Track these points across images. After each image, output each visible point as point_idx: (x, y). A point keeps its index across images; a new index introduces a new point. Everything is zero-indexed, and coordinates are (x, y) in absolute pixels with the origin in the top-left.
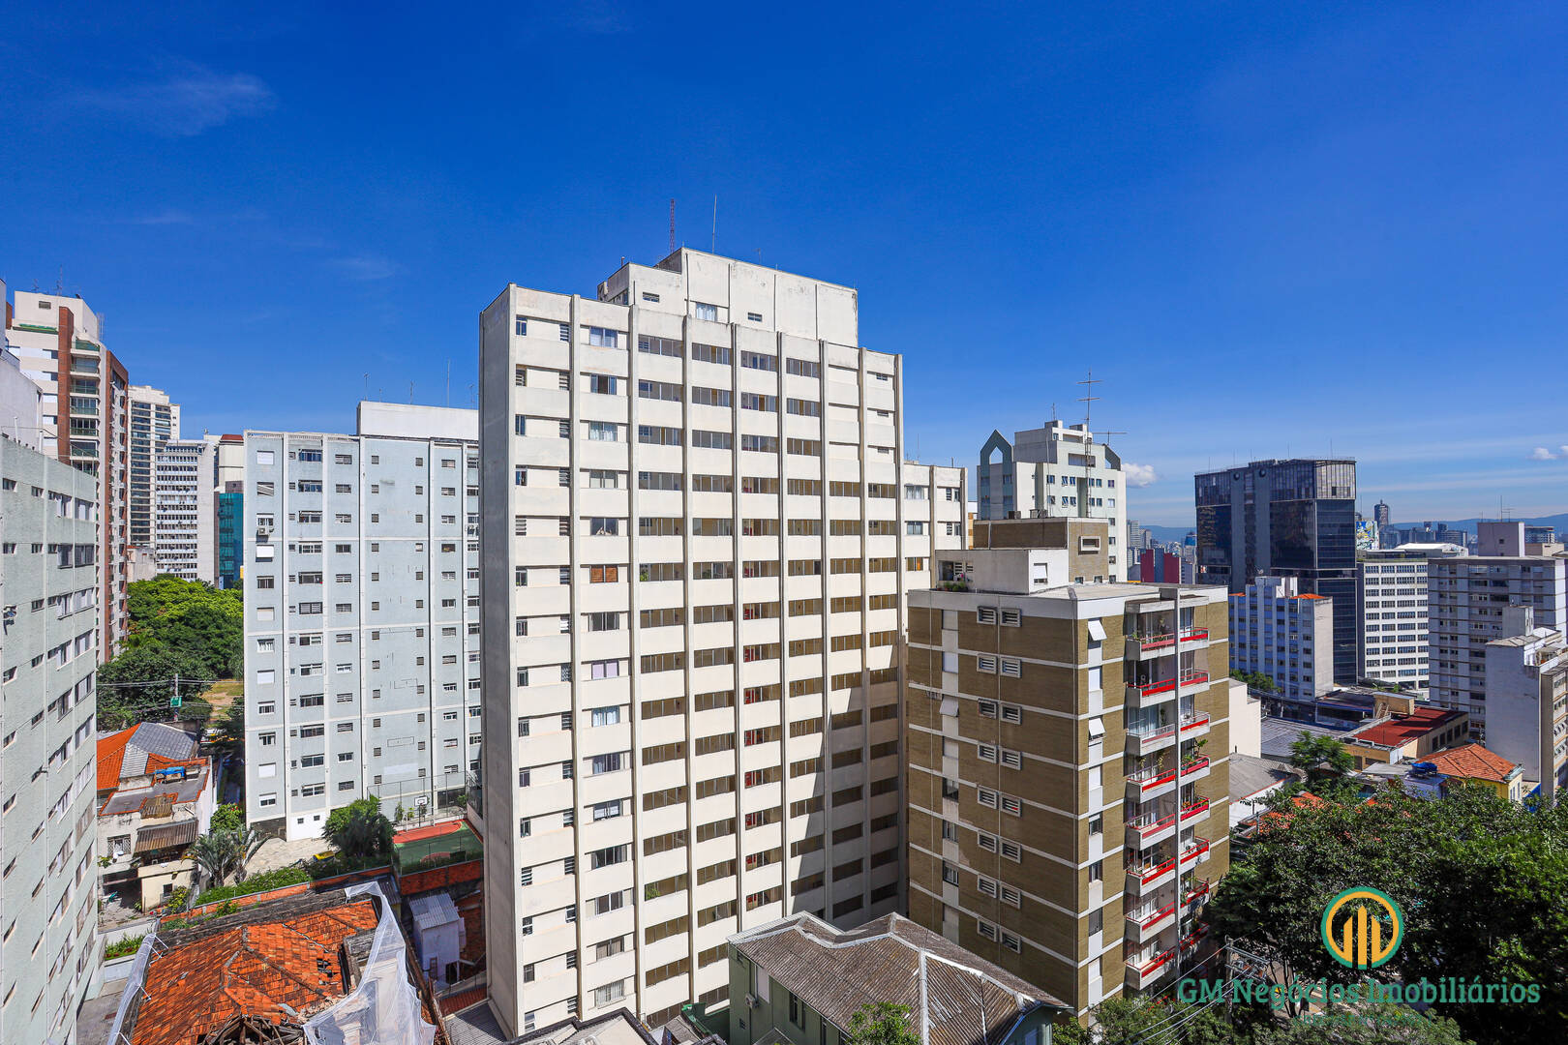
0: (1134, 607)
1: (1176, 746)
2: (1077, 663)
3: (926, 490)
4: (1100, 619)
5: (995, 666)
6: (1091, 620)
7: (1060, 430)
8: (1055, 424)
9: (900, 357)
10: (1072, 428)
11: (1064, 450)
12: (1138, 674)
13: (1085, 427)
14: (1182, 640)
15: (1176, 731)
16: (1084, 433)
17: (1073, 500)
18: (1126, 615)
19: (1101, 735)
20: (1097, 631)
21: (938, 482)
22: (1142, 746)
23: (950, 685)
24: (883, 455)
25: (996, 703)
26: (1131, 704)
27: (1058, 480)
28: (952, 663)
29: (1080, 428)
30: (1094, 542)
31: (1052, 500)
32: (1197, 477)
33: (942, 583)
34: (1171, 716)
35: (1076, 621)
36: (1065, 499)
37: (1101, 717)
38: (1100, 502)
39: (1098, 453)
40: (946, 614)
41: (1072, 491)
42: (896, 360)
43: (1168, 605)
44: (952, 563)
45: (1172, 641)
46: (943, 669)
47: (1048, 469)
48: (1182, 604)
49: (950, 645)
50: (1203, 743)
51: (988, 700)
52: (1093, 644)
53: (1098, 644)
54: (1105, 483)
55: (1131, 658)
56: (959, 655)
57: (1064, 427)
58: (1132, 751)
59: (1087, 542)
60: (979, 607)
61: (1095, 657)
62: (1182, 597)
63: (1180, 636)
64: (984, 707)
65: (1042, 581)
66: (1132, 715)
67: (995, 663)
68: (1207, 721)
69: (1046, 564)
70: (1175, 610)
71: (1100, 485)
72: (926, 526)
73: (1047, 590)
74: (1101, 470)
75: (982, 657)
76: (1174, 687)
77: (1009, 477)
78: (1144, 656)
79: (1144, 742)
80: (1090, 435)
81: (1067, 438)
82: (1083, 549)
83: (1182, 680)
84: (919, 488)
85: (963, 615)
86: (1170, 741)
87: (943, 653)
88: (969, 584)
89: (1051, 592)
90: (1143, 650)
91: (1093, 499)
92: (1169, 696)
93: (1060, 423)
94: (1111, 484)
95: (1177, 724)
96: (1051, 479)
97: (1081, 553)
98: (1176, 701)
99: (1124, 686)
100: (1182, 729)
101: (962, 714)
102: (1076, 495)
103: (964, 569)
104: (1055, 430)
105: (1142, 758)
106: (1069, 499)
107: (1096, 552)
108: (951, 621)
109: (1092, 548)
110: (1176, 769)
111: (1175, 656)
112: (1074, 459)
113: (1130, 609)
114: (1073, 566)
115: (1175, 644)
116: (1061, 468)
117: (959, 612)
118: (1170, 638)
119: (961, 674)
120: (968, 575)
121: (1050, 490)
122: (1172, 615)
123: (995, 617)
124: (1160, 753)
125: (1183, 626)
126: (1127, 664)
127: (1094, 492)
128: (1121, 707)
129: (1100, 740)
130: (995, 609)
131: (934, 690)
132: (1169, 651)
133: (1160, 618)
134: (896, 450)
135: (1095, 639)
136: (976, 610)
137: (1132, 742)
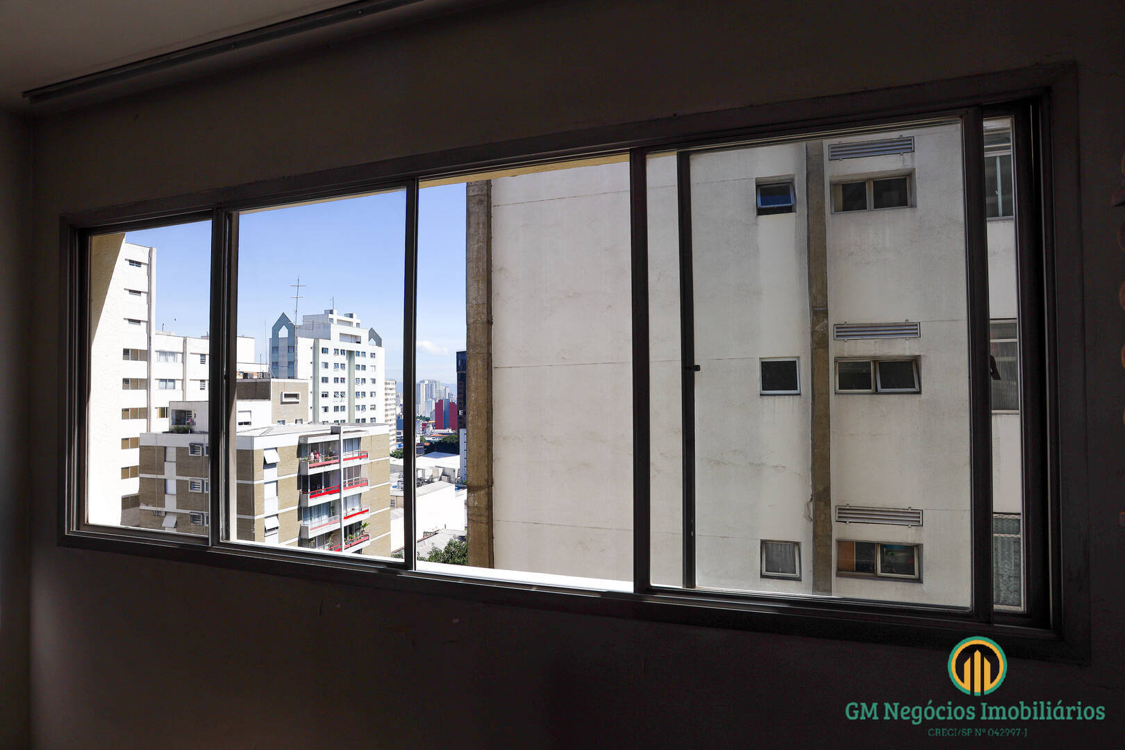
0: (305, 440)
1: (340, 529)
2: (253, 480)
3: (180, 356)
4: (276, 448)
5: (201, 487)
6: (265, 449)
7: (335, 316)
8: (331, 312)
9: (155, 251)
10: (346, 315)
11: (336, 330)
12: (310, 484)
13: (354, 316)
14: (344, 460)
15: (341, 519)
16: (355, 320)
17: (343, 366)
18: (300, 446)
19: (277, 528)
20: (271, 457)
21: (190, 349)
22: (309, 532)
23: (171, 504)
24: (135, 326)
25: (202, 514)
26: (303, 505)
27: (331, 351)
28: (172, 487)
29: (351, 316)
30: (296, 396)
31: (326, 365)
32: (458, 353)
33: (173, 427)
34: (337, 510)
35: (253, 451)
36: (336, 365)
37: (277, 515)
38: (364, 368)
39: (364, 335)
40: (168, 450)
41: (343, 359)
42: (150, 252)
43: (335, 437)
44: (184, 411)
45: (337, 461)
46: (165, 493)
47: (323, 343)
48: (344, 437)
49: (170, 474)
50: (365, 525)
51: (196, 513)
52: (266, 465)
53: (273, 465)
54: (368, 355)
55: (303, 473)
56: (177, 480)
57: (338, 314)
58: (303, 536)
59: (287, 396)
60: (190, 444)
61: (270, 474)
62: (344, 432)
63: (343, 457)
64: (194, 518)
65: (247, 423)
66: (304, 512)
67: (201, 484)
68: (368, 510)
69: (250, 411)
70: (339, 441)
71: (365, 356)
72: (178, 384)
73: (251, 430)
74: (367, 346)
75: (192, 480)
76: (339, 491)
77: (292, 348)
78: (311, 472)
79: (312, 529)
80: (359, 321)
81: (340, 321)
82: (285, 400)
83: (345, 486)
84: (173, 353)
85: (180, 450)
86: (337, 526)
87: (165, 480)
88: (193, 427)
89: (253, 431)
90: (310, 468)
91: (359, 365)
92: (335, 497)
93: (335, 311)
94: (373, 355)
95: (341, 515)
96: (325, 351)
97: (282, 403)
98: (340, 500)
99: (297, 493)
100: (345, 518)
101: (179, 524)
102: (346, 362)
103: (193, 416)
104: (330, 316)
105: (312, 539)
106: (340, 365)
107: (298, 403)
108: (172, 455)
109: (294, 400)
110: (341, 544)
111: (340, 470)
112: (343, 336)
113: (302, 441)
114: (275, 411)
115: (340, 462)
116: (334, 343)
117: (177, 448)
118: (334, 459)
119: (178, 494)
120: (196, 420)
121: (323, 358)
122: (337, 443)
123: (201, 451)
124: (329, 535)
125: (345, 451)
126: (299, 477)
127: (358, 360)
128: (296, 507)
129: (276, 531)
130: (202, 445)
131: (159, 509)
132: (335, 467)
133: (329, 446)
134: (149, 323)
135: (268, 462)
136: (188, 446)
137: (303, 530)
